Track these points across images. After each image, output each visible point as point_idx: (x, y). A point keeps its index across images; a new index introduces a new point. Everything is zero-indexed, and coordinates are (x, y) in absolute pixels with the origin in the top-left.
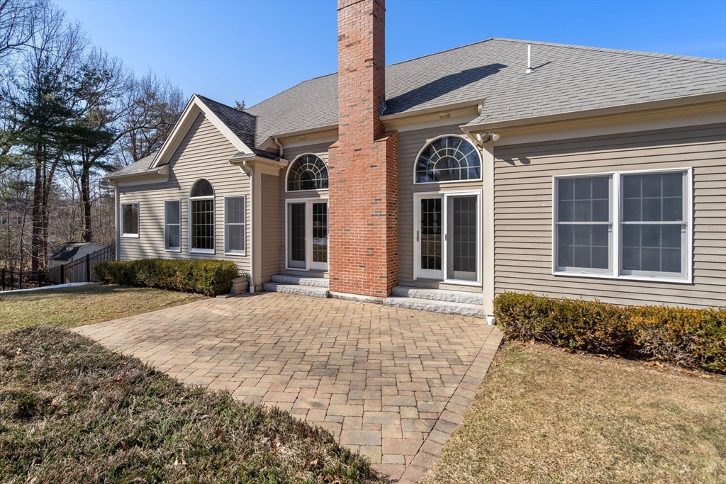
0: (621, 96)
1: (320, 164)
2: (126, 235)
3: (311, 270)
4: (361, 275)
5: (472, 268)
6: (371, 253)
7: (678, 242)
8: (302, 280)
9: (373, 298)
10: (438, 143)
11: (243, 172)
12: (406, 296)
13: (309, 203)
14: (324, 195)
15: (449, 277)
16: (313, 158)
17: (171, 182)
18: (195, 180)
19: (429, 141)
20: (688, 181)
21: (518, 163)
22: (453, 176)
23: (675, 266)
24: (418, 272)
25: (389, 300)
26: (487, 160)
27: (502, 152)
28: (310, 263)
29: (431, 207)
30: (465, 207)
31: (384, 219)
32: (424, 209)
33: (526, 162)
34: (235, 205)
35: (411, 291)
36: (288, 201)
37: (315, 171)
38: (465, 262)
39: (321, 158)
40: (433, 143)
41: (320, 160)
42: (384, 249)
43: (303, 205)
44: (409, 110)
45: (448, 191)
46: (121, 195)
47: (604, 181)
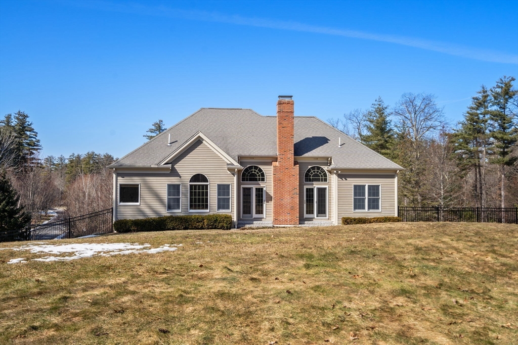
0: (368, 165)
1: (260, 170)
2: (122, 204)
3: (254, 218)
4: (288, 217)
5: (325, 213)
6: (292, 208)
7: (378, 202)
8: (254, 222)
9: (293, 226)
10: (313, 168)
11: (229, 173)
12: (304, 224)
13: (254, 187)
14: (262, 185)
15: (317, 216)
16: (256, 167)
17: (173, 173)
18: (195, 174)
19: (310, 167)
20: (380, 187)
21: (344, 180)
22: (318, 180)
23: (378, 208)
24: (306, 216)
25: (300, 225)
26: (334, 177)
27: (340, 176)
28: (255, 215)
29: (310, 192)
30: (322, 192)
31: (298, 195)
32: (307, 192)
33: (346, 180)
34: (224, 189)
35: (306, 222)
36: (242, 186)
37: (258, 173)
38: (322, 211)
39: (261, 168)
40: (311, 168)
41: (260, 168)
42: (298, 207)
43: (249, 189)
44: (305, 155)
45: (316, 186)
46: (119, 178)
47: (364, 186)
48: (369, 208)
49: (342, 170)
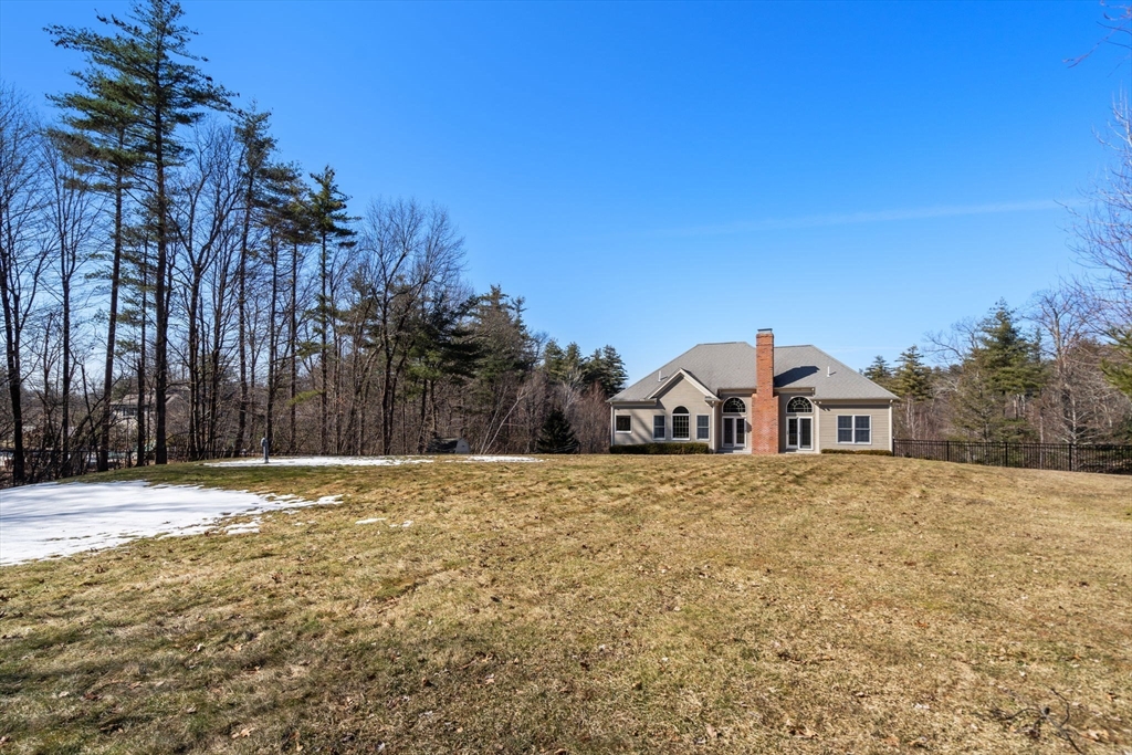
1: (741, 402)
2: (617, 431)
4: (767, 447)
5: (809, 444)
6: (771, 439)
7: (868, 434)
9: (772, 454)
10: (796, 399)
11: (707, 405)
12: (784, 454)
13: (735, 418)
14: (743, 415)
15: (801, 447)
16: (737, 400)
17: (659, 406)
18: (677, 406)
19: (792, 398)
20: (870, 418)
21: (827, 411)
22: (802, 411)
23: (868, 440)
24: (788, 446)
25: (779, 455)
26: (817, 408)
27: (822, 407)
28: (736, 445)
29: (793, 422)
30: (806, 424)
31: (778, 426)
32: (790, 422)
33: (830, 411)
34: (703, 420)
35: (786, 452)
36: (723, 417)
37: (738, 404)
38: (806, 442)
39: (742, 400)
40: (794, 398)
42: (779, 438)
43: (731, 420)
44: (787, 386)
45: (800, 416)
46: (616, 410)
47: (850, 417)
48: (856, 441)
49: (822, 400)
